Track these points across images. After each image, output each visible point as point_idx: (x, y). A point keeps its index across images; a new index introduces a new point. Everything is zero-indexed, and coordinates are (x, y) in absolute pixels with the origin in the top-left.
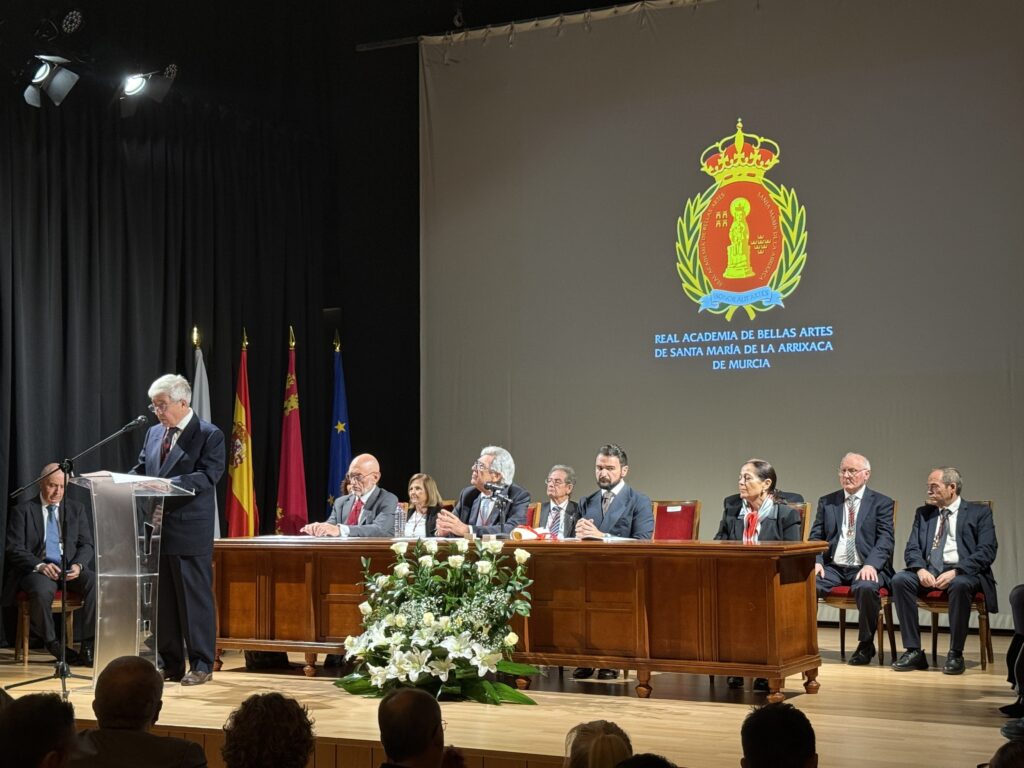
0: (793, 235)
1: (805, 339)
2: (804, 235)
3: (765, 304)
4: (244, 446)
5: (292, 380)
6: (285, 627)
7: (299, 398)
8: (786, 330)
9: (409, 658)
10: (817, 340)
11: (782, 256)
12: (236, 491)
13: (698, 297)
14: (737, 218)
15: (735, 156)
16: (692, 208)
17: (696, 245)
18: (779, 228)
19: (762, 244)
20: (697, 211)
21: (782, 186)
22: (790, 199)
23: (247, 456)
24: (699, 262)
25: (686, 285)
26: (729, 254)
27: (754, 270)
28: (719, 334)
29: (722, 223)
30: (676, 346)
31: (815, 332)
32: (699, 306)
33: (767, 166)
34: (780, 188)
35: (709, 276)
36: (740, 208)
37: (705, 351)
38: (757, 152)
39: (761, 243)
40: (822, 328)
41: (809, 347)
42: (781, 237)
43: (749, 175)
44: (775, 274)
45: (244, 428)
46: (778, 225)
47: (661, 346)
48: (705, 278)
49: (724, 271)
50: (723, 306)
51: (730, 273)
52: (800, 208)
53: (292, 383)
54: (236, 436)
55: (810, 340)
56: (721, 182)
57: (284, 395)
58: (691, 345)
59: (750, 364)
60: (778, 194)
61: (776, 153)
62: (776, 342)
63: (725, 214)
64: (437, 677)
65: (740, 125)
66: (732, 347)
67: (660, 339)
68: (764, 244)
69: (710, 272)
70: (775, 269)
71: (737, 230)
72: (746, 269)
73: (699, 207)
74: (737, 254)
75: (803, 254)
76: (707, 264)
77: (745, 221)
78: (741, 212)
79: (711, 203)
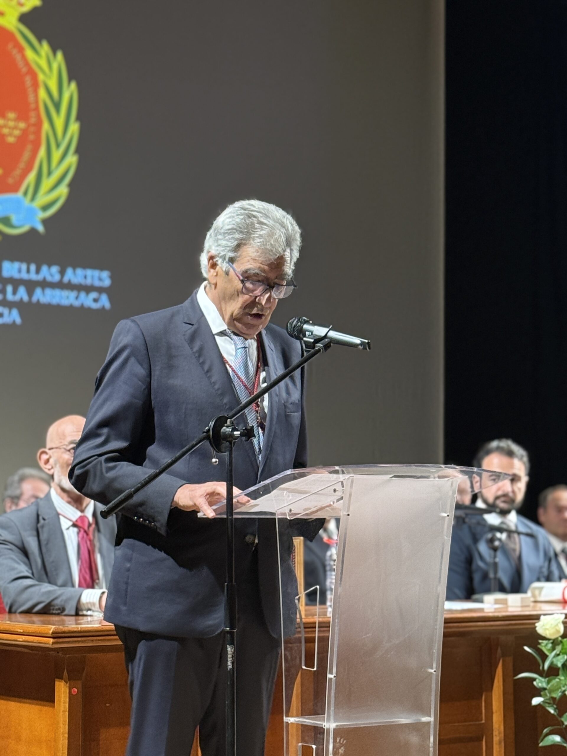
0: (59, 122)
2: (74, 127)
3: (15, 222)
8: (45, 268)
10: (88, 289)
11: (42, 152)
21: (44, 43)
22: (55, 66)
31: (85, 277)
33: (22, 5)
34: (40, 45)
39: (11, 124)
40: (96, 273)
42: (42, 122)
44: (31, 177)
46: (37, 102)
52: (69, 83)
55: (79, 288)
60: (39, 55)
62: (30, 285)
68: (15, 128)
70: (32, 168)
75: (73, 155)
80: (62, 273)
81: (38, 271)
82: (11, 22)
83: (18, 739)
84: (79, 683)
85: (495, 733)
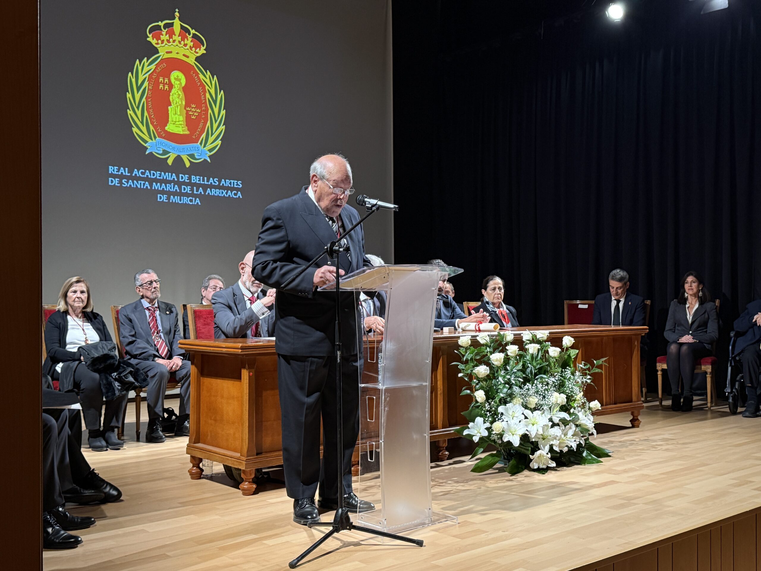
0: (216, 110)
1: (223, 188)
2: (223, 112)
8: (211, 179)
10: (232, 189)
11: (209, 124)
13: (146, 142)
14: (176, 86)
15: (174, 38)
16: (140, 68)
17: (144, 99)
19: (195, 112)
20: (144, 72)
21: (208, 71)
22: (213, 83)
24: (146, 114)
27: (189, 130)
28: (163, 173)
29: (164, 87)
30: (128, 178)
31: (230, 183)
32: (146, 148)
33: (197, 53)
34: (206, 72)
35: (155, 127)
36: (177, 79)
37: (151, 185)
38: (190, 39)
39: (193, 110)
40: (235, 181)
41: (227, 193)
42: (208, 110)
43: (184, 55)
44: (204, 135)
46: (205, 99)
47: (115, 176)
48: (151, 128)
49: (166, 126)
51: (170, 128)
52: (220, 91)
55: (227, 189)
56: (163, 54)
58: (141, 179)
59: (186, 200)
60: (205, 76)
61: (203, 46)
62: (205, 188)
63: (166, 80)
65: (177, 14)
66: (172, 186)
67: (114, 170)
68: (195, 111)
69: (155, 124)
70: (204, 132)
71: (176, 96)
72: (182, 127)
73: (146, 69)
74: (175, 114)
75: (223, 126)
76: (152, 116)
77: (182, 90)
78: (178, 82)
79: (156, 68)
80: (220, 181)
81: (208, 181)
82: (191, 60)
83: (222, 397)
84: (253, 370)
85: (439, 390)
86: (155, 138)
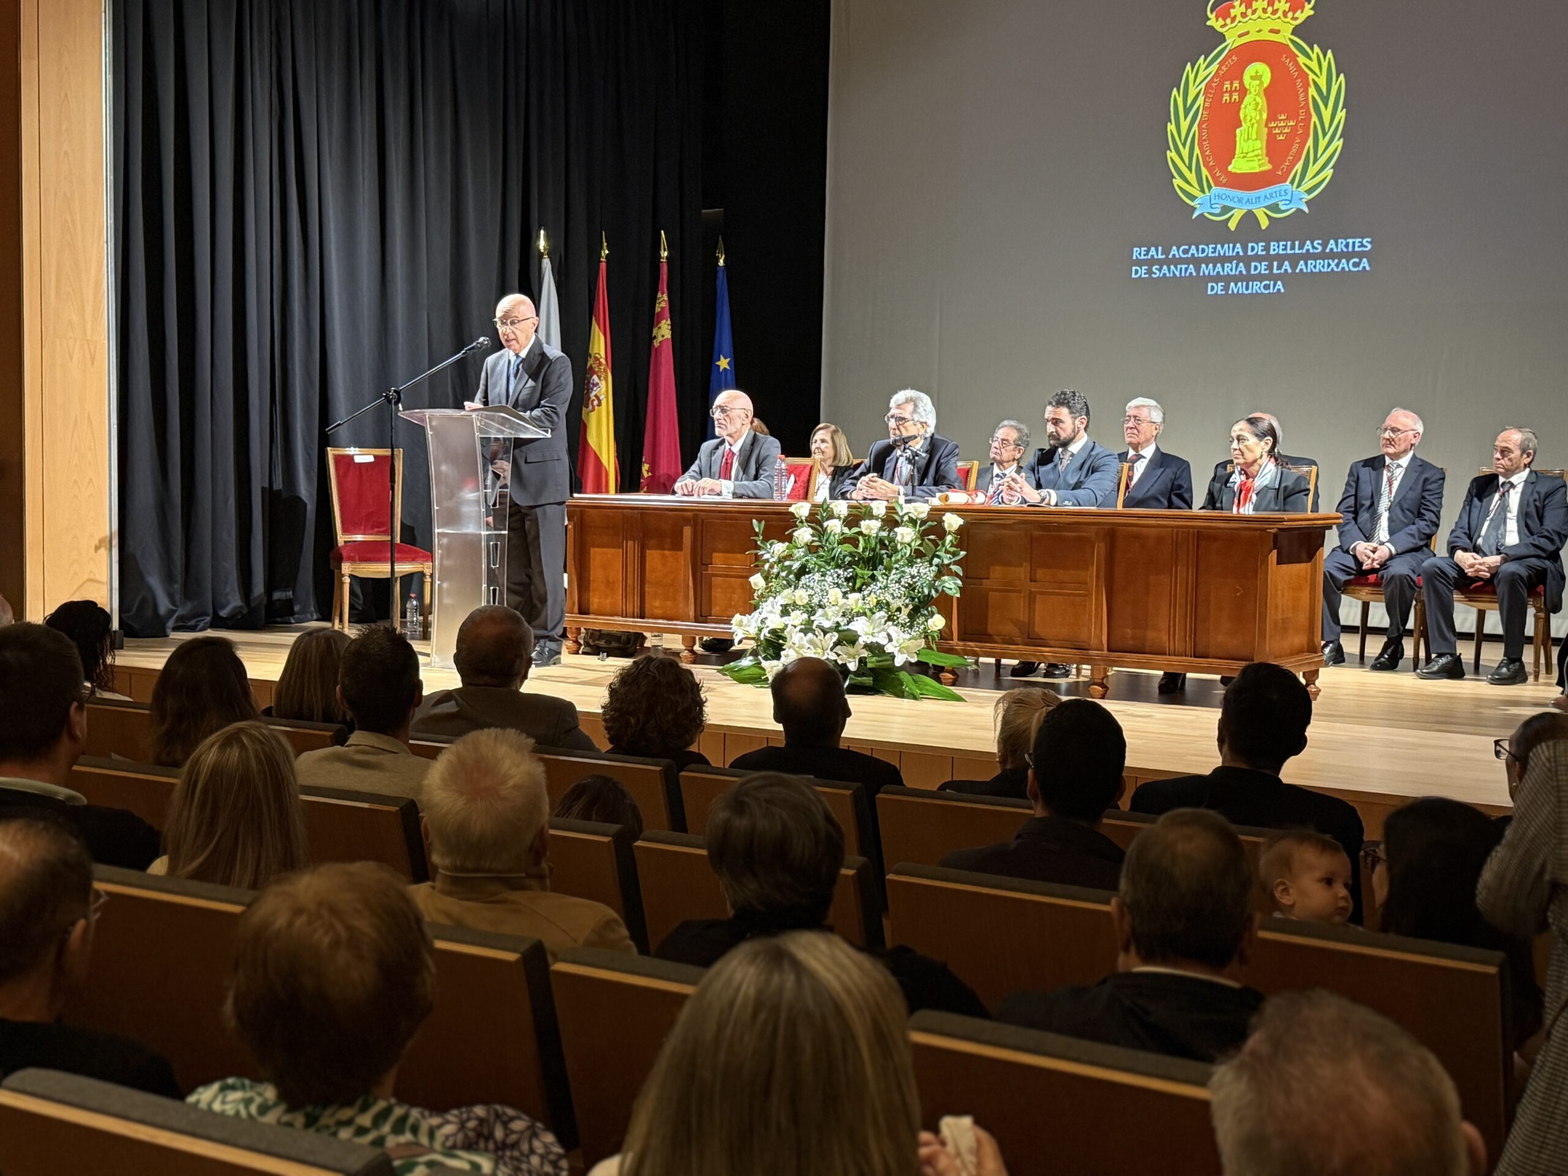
0: (1326, 114)
1: (1332, 255)
2: (1341, 114)
3: (1283, 208)
4: (603, 384)
5: (663, 301)
6: (657, 604)
7: (672, 325)
8: (1308, 242)
9: (811, 642)
10: (1348, 256)
11: (1310, 143)
12: (592, 440)
13: (1193, 198)
14: (1252, 90)
15: (1254, 5)
16: (1192, 77)
17: (1195, 127)
18: (1307, 104)
19: (1284, 125)
20: (1199, 79)
21: (1315, 46)
22: (1325, 65)
23: (607, 397)
24: (1197, 151)
25: (1177, 181)
26: (1237, 139)
27: (1270, 162)
28: (1219, 246)
29: (1231, 97)
30: (1161, 263)
32: (1194, 209)
33: (1296, 19)
34: (1312, 49)
35: (1210, 169)
36: (1257, 77)
37: (1198, 269)
40: (1358, 240)
41: (1337, 265)
42: (1310, 117)
43: (1272, 31)
44: (1299, 166)
45: (603, 361)
46: (1307, 100)
47: (1140, 263)
48: (1205, 172)
49: (1230, 163)
50: (1226, 209)
51: (1238, 166)
52: (1338, 77)
53: (663, 305)
54: (592, 371)
55: (1340, 256)
56: (1233, 40)
57: (652, 320)
58: (1182, 261)
59: (1257, 287)
60: (1310, 58)
61: (1309, 3)
62: (1294, 260)
63: (1236, 84)
64: (845, 665)
66: (1234, 265)
67: (1140, 254)
68: (1286, 126)
69: (1211, 164)
70: (1299, 159)
71: (1250, 107)
72: (1259, 160)
73: (1202, 74)
74: (1248, 139)
75: (1339, 139)
76: (1207, 153)
77: (1262, 94)
78: (1258, 82)
79: (1219, 69)
80: (1325, 245)
81: (1301, 247)
82: (1285, 36)
86: (1210, 188)
